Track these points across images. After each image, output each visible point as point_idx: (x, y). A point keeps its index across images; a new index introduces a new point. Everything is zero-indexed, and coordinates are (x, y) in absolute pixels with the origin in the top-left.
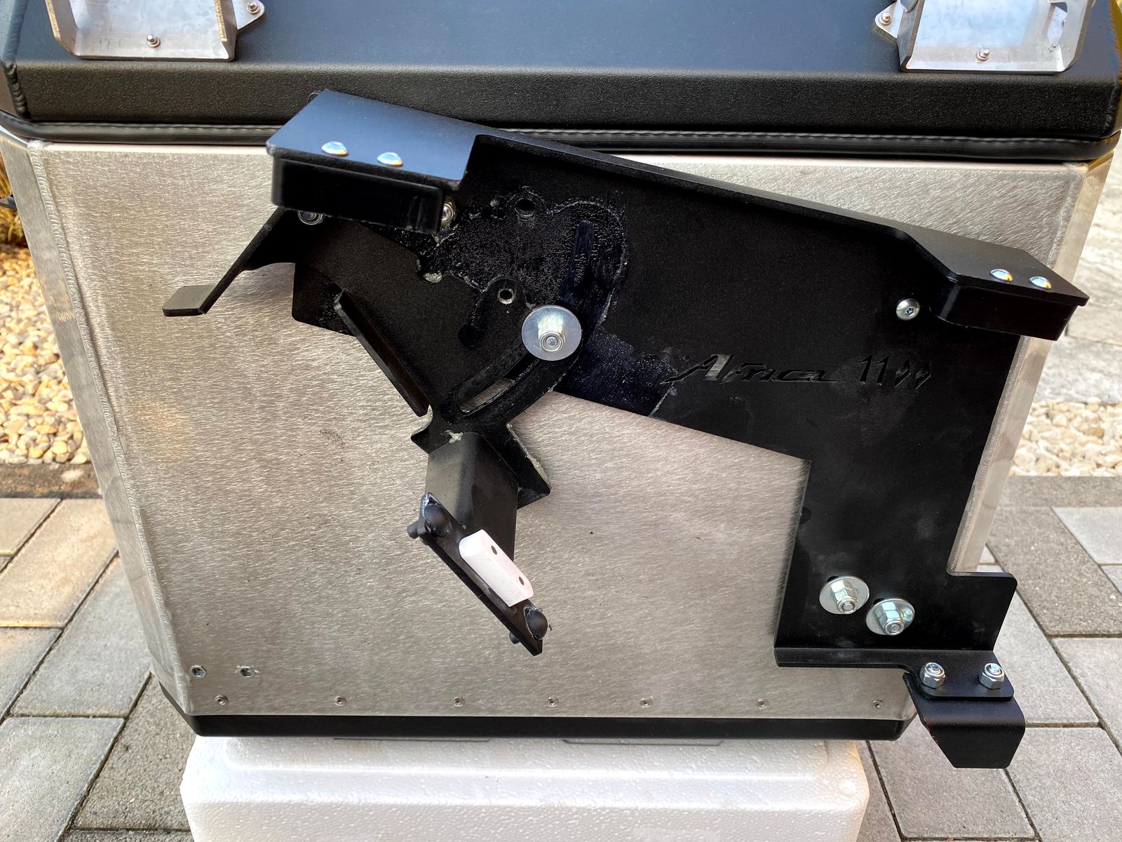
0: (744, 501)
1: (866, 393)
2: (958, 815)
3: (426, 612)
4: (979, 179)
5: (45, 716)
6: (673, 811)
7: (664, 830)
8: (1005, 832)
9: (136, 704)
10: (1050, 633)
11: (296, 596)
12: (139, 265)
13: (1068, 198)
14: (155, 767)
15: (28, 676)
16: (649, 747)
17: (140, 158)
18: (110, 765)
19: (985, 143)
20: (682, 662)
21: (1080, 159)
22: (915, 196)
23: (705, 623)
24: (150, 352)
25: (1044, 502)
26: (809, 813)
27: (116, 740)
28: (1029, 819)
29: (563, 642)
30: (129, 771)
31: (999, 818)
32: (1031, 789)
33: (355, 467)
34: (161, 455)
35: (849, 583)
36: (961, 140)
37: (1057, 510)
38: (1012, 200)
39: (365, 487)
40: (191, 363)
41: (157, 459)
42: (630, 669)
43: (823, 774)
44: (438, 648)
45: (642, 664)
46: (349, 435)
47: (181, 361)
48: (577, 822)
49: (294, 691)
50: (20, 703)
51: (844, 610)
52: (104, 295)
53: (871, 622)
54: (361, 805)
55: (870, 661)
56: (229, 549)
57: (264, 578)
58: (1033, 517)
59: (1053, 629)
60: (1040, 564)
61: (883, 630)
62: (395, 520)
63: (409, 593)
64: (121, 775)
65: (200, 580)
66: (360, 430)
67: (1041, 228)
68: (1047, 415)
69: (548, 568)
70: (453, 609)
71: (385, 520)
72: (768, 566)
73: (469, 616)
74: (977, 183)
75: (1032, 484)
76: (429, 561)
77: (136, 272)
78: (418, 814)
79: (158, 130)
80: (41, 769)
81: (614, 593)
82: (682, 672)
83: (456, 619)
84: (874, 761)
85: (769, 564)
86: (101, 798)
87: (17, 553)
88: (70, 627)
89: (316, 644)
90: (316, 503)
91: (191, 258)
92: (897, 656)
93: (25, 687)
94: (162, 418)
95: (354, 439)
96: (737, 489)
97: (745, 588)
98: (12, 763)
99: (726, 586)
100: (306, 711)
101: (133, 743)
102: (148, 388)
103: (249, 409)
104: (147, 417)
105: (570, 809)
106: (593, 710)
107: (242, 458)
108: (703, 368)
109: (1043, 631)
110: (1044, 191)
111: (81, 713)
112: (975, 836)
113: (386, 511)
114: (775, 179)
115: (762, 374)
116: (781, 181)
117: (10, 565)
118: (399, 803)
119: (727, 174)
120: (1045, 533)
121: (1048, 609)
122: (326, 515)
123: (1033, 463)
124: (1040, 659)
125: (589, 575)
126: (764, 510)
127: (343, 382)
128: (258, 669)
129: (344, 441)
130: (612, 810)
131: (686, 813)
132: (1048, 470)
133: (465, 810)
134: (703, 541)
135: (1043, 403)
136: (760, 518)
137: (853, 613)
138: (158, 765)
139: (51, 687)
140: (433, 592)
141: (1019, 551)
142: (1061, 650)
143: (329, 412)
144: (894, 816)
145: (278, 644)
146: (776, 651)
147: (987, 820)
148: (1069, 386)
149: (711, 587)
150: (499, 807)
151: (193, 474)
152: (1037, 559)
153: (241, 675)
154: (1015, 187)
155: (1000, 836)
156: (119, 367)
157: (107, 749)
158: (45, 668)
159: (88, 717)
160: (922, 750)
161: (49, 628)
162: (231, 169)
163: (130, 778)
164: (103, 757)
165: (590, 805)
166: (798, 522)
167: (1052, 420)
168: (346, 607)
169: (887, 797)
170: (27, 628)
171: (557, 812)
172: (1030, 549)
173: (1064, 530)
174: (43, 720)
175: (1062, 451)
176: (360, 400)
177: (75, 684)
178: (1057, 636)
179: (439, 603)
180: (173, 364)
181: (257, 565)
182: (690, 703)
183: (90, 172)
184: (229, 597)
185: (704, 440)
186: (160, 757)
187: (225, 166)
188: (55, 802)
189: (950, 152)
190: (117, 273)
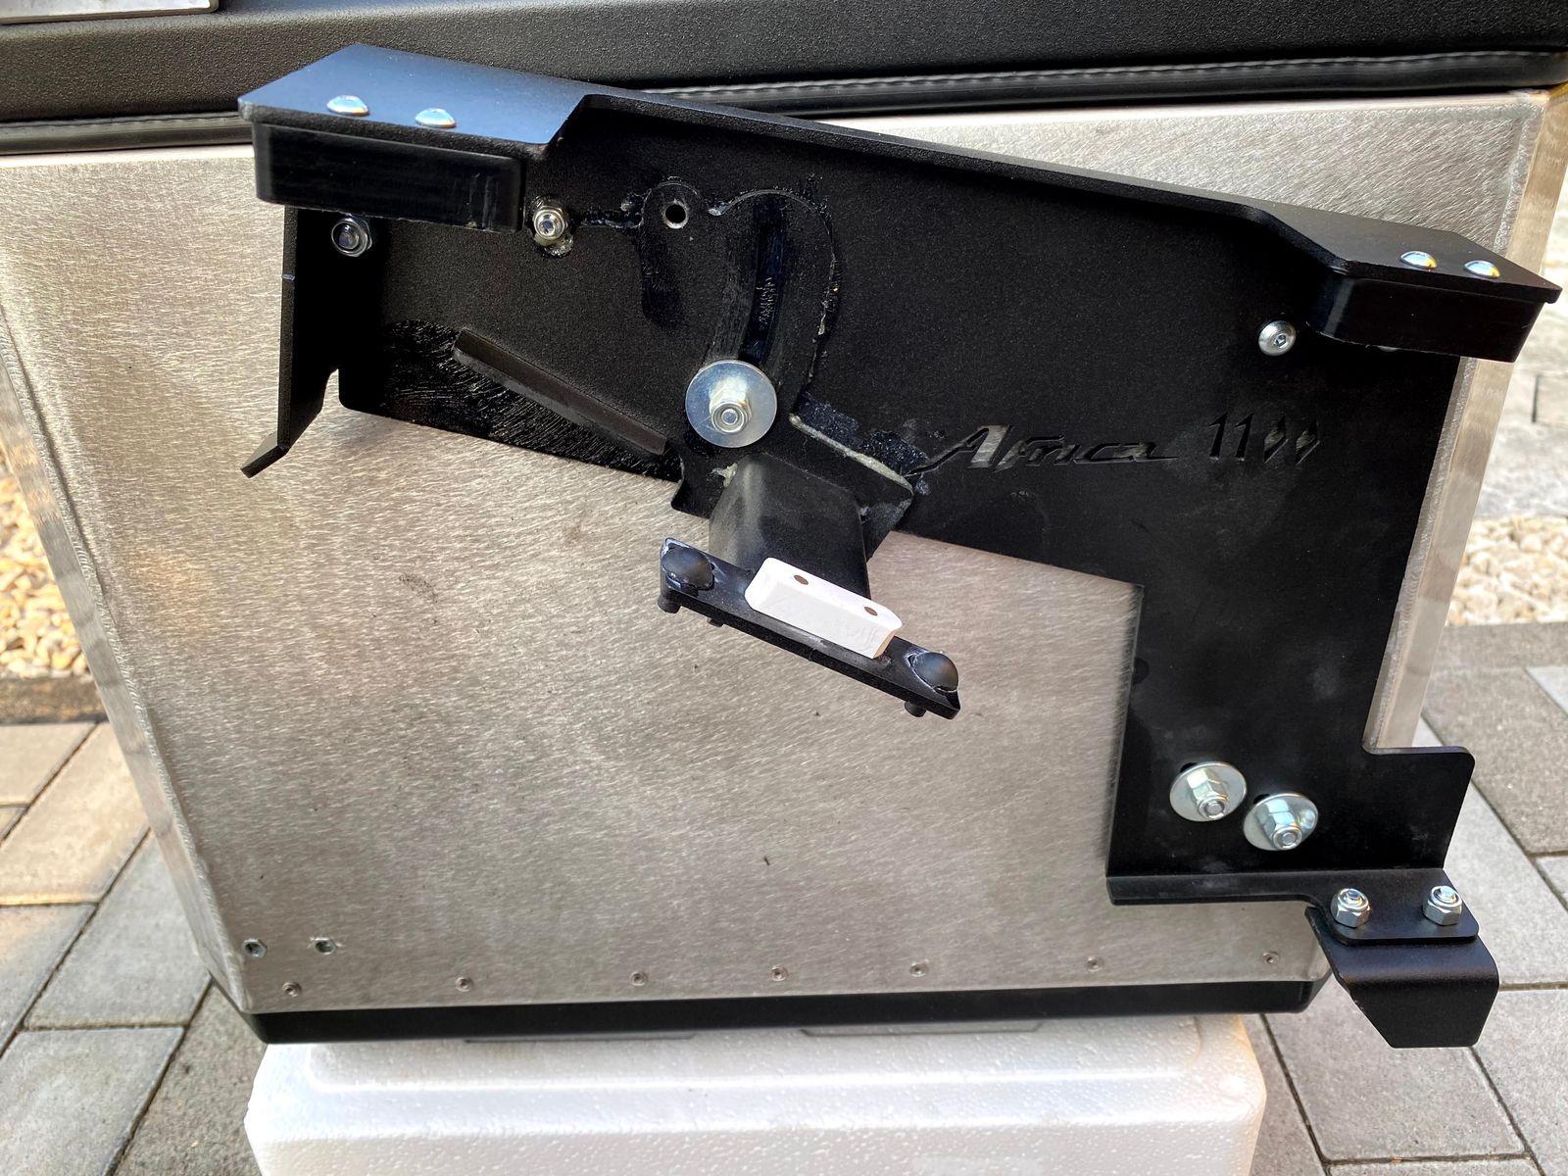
0: (1045, 653)
1: (1220, 474)
2: (1407, 1124)
3: (579, 845)
4: (1377, 124)
5: (72, 1028)
6: (969, 1131)
7: (958, 1160)
8: (1479, 1148)
9: (199, 1007)
10: (1533, 851)
11: (386, 829)
12: (109, 338)
13: (1521, 146)
14: (227, 1095)
15: (50, 973)
16: (931, 1038)
17: (95, 172)
18: (164, 1095)
19: (1382, 65)
20: (970, 906)
21: (1536, 83)
22: (1277, 159)
23: (998, 845)
24: (139, 470)
25: (1513, 661)
26: (1175, 1127)
27: (172, 1058)
28: (1515, 1127)
29: (787, 883)
30: (191, 1102)
31: (1469, 1127)
32: (1516, 1082)
33: (455, 631)
34: (170, 625)
35: (1216, 774)
36: (1344, 63)
37: (1535, 672)
38: (1432, 154)
39: (473, 661)
40: (200, 484)
41: (165, 632)
42: (891, 918)
43: (1195, 1068)
44: (602, 899)
45: (908, 911)
46: (442, 582)
47: (185, 481)
48: (827, 1152)
49: (397, 973)
50: (38, 1011)
51: (1208, 814)
52: (63, 387)
53: (1251, 832)
54: (506, 1136)
55: (1254, 891)
56: (282, 763)
57: (339, 805)
58: (1498, 683)
59: (1536, 844)
60: (1512, 751)
61: (1271, 842)
62: (522, 708)
63: (551, 818)
64: (179, 1108)
65: (245, 811)
66: (458, 573)
67: (1481, 196)
68: (1512, 537)
69: (756, 772)
70: (620, 839)
71: (508, 709)
72: (1090, 753)
73: (645, 848)
74: (1375, 131)
75: (1494, 636)
76: (578, 768)
77: (106, 348)
78: (591, 1148)
79: (116, 127)
80: (66, 1103)
81: (859, 805)
82: (970, 922)
83: (625, 854)
84: (1277, 1050)
85: (1089, 750)
86: (151, 1141)
87: (34, 802)
88: (107, 901)
89: (421, 901)
90: (404, 688)
91: (186, 323)
92: (1296, 881)
93: (45, 987)
94: (165, 570)
95: (450, 588)
96: (1033, 636)
97: (1057, 787)
98: (26, 1096)
99: (1028, 787)
100: (416, 1001)
101: (196, 1062)
102: (141, 526)
103: (292, 550)
104: (144, 569)
105: (814, 1133)
106: (839, 983)
107: (288, 624)
108: (967, 449)
109: (1522, 848)
110: (1479, 138)
111: (123, 1022)
112: (1434, 1154)
113: (507, 695)
114: (1057, 145)
115: (1059, 453)
116: (1066, 146)
117: (25, 819)
118: (561, 1132)
119: (982, 140)
120: (1517, 705)
121: (1527, 816)
122: (417, 706)
123: (1494, 607)
124: (1520, 889)
125: (819, 778)
126: (1076, 667)
127: (426, 501)
128: (341, 941)
129: (436, 592)
130: (878, 1132)
131: (989, 1133)
132: (1518, 615)
133: (659, 1140)
134: (987, 720)
135: (1505, 520)
136: (1072, 679)
137: (1222, 820)
138: (231, 1092)
139: (80, 987)
140: (588, 816)
141: (1480, 733)
142: (1550, 874)
143: (410, 549)
144: (1309, 1128)
145: (366, 902)
146: (1110, 885)
147: (1450, 1129)
148: (1542, 494)
149: (1004, 790)
150: (709, 1133)
151: (220, 653)
152: (1507, 743)
153: (316, 950)
154: (1435, 134)
155: (1472, 1153)
156: (96, 495)
157: (159, 1071)
158: (74, 960)
159: (132, 1026)
160: (1348, 1029)
161: (78, 904)
162: (231, 181)
163: (191, 1112)
164: (153, 1083)
165: (844, 1126)
166: (1129, 682)
167: (1519, 542)
168: (461, 842)
169: (1298, 1101)
170: (47, 905)
171: (796, 1138)
172: (1496, 730)
173: (1546, 700)
174: (70, 1033)
175: (1536, 586)
176: (453, 528)
177: (114, 980)
178: (1544, 854)
179: (596, 830)
180: (174, 487)
181: (324, 785)
182: (985, 967)
183: (25, 198)
184: (289, 835)
185: (976, 563)
186: (235, 1080)
187: (221, 176)
188: (86, 1150)
189: (1327, 84)
190: (79, 352)
